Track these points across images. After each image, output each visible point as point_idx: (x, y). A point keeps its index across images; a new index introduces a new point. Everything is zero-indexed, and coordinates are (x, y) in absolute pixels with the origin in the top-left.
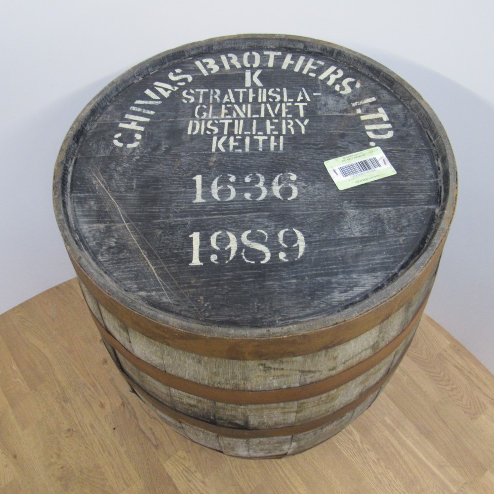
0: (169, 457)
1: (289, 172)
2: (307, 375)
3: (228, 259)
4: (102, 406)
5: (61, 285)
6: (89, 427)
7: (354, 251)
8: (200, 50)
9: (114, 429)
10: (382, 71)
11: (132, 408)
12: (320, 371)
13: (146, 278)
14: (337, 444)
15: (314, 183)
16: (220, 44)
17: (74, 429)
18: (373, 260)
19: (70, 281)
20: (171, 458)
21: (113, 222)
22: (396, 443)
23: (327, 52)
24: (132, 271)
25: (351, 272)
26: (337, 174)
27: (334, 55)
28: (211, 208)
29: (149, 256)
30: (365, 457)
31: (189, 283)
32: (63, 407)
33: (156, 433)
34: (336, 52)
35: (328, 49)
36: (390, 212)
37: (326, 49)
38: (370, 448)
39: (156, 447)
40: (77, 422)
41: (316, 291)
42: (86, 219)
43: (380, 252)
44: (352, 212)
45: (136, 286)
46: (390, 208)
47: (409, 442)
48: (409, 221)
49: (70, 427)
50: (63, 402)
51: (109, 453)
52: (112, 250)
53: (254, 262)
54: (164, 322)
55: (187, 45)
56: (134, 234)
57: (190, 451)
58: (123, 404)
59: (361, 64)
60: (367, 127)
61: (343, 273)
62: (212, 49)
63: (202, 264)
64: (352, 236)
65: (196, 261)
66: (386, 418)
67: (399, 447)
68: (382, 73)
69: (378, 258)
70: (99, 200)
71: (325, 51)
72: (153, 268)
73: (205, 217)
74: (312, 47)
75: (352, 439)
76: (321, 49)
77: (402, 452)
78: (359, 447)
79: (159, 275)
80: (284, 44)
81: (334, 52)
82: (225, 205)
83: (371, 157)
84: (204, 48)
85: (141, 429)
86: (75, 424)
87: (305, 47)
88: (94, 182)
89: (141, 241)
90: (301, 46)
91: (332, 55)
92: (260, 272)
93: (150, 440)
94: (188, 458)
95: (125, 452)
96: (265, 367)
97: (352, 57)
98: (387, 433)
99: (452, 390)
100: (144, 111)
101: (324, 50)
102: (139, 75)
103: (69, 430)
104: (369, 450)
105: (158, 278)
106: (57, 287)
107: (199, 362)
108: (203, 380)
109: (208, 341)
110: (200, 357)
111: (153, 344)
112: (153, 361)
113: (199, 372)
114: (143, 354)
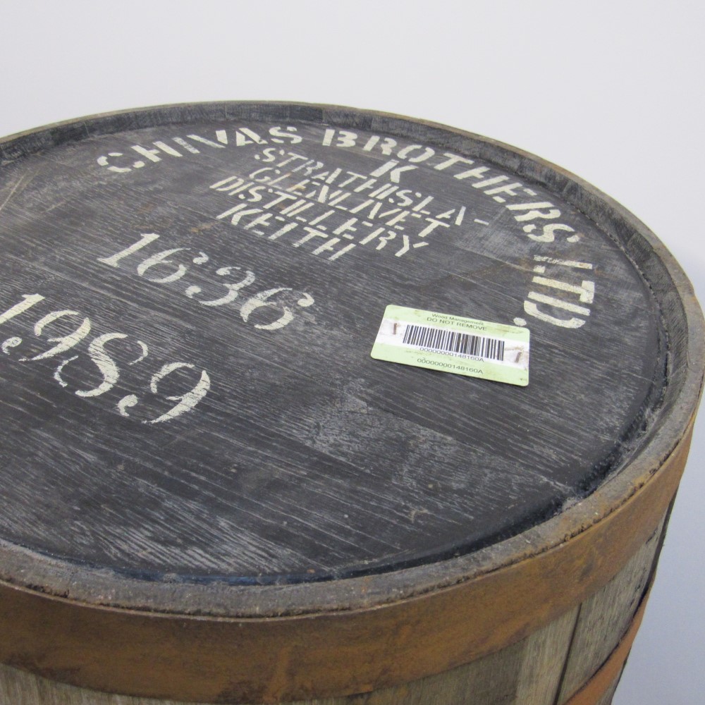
1: (307, 292)
3: (32, 356)
7: (280, 472)
8: (350, 120)
10: (636, 231)
15: (333, 325)
16: (384, 122)
18: (301, 514)
23: (554, 182)
25: (225, 510)
26: (395, 333)
27: (565, 190)
34: (569, 184)
35: (558, 178)
36: (442, 444)
37: (555, 177)
41: (106, 501)
43: (336, 508)
44: (356, 404)
46: (450, 438)
48: (473, 484)
53: (64, 385)
59: (604, 214)
60: (532, 295)
61: (208, 501)
62: (370, 126)
64: (308, 443)
68: (634, 236)
69: (318, 519)
71: (552, 181)
73: (84, 284)
74: (533, 169)
76: (546, 177)
80: (489, 153)
81: (566, 183)
83: (496, 337)
84: (357, 120)
87: (521, 167)
88: (9, 183)
90: (514, 164)
91: (561, 190)
92: (55, 406)
97: (593, 199)
100: (188, 147)
101: (550, 179)
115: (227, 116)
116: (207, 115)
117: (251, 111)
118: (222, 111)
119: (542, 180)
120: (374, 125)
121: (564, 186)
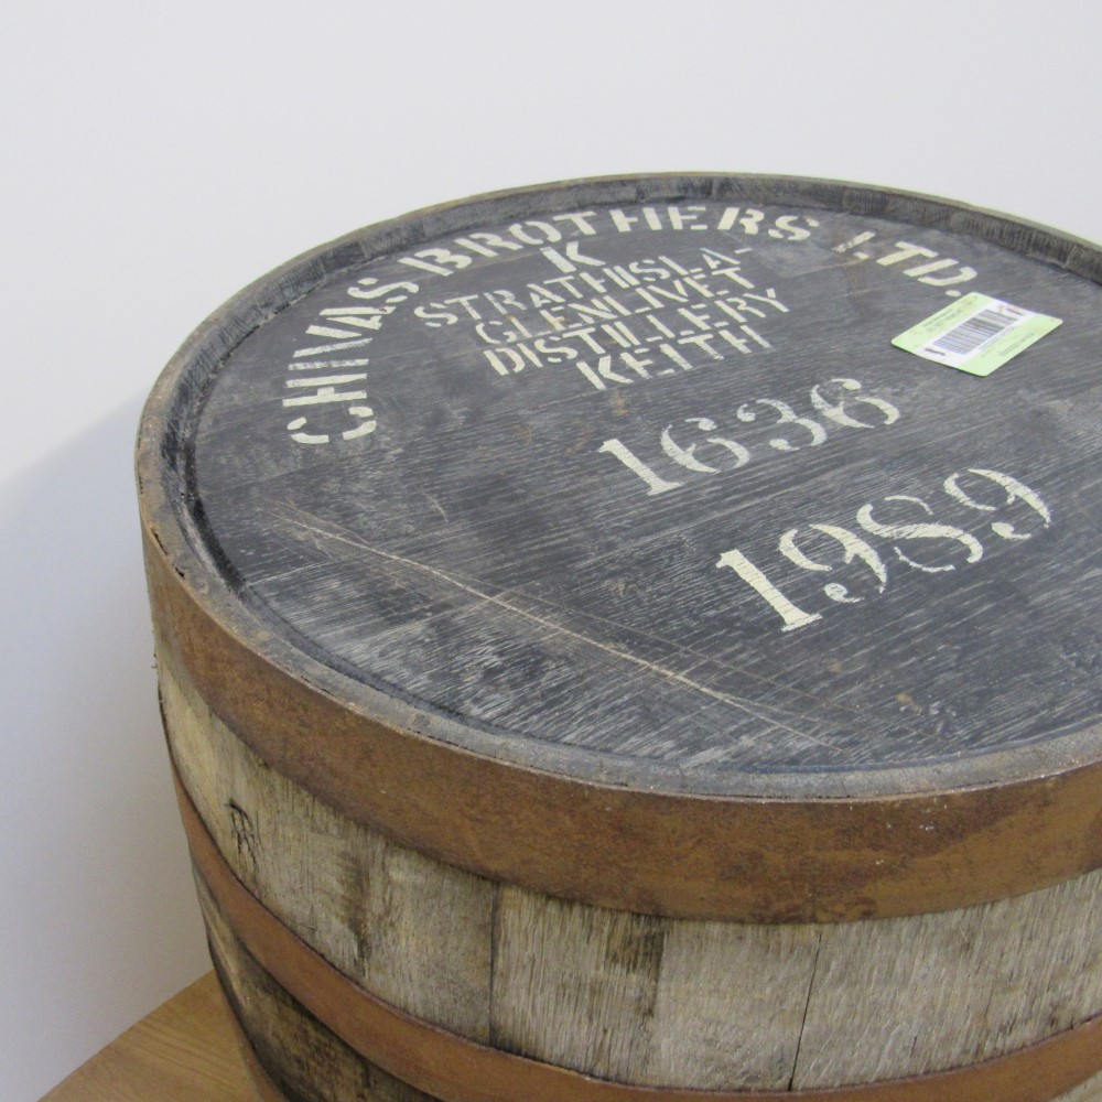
3: (878, 582)
8: (396, 239)
10: (844, 189)
13: (680, 709)
15: (909, 382)
16: (438, 220)
21: (446, 606)
23: (694, 189)
24: (620, 708)
26: (944, 354)
27: (714, 192)
28: (710, 493)
29: (640, 652)
31: (828, 675)
34: (716, 185)
35: (697, 183)
37: (692, 183)
42: (341, 630)
44: (1058, 405)
45: (669, 744)
52: (502, 678)
53: (951, 567)
54: (883, 790)
55: (361, 231)
56: (544, 614)
60: (912, 273)
62: (423, 235)
63: (817, 616)
65: (795, 617)
68: (846, 195)
70: (348, 571)
71: (690, 190)
72: (680, 677)
73: (716, 515)
74: (657, 189)
76: (679, 190)
79: (716, 689)
80: (589, 195)
81: (711, 184)
82: (745, 476)
83: (979, 311)
84: (404, 234)
87: (640, 193)
88: (300, 536)
89: (579, 624)
90: (629, 193)
91: (709, 193)
92: (990, 582)
97: (759, 183)
100: (335, 364)
101: (686, 189)
102: (266, 306)
105: (720, 696)
107: (968, 947)
108: (946, 1041)
109: (1046, 803)
110: (980, 916)
111: (783, 954)
112: (744, 1058)
113: (945, 1005)
114: (703, 1049)
115: (263, 311)
116: (244, 322)
117: (282, 288)
118: (254, 307)
119: (677, 194)
120: (428, 231)
121: (711, 187)
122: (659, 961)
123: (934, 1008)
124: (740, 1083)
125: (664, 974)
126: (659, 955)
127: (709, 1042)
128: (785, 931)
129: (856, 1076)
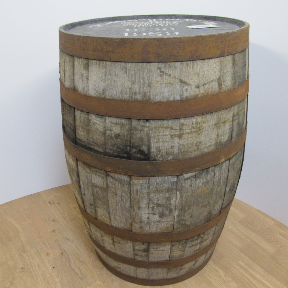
0: (90, 285)
2: (184, 87)
4: (48, 254)
5: (33, 194)
6: (36, 266)
9: (54, 267)
11: (68, 256)
12: (191, 85)
14: (208, 277)
17: (26, 267)
19: (39, 192)
20: (91, 286)
22: (249, 277)
30: (229, 285)
32: (21, 255)
33: (82, 271)
37: (185, 16)
38: (231, 280)
39: (81, 279)
40: (29, 263)
47: (258, 276)
49: (24, 266)
50: (22, 252)
51: (48, 282)
57: (105, 282)
58: (62, 254)
66: (240, 262)
67: (252, 279)
68: (210, 17)
74: (179, 17)
75: (219, 274)
77: (255, 282)
78: (223, 279)
80: (167, 17)
85: (72, 268)
86: (27, 264)
90: (174, 17)
93: (77, 274)
94: (103, 285)
95: (59, 282)
96: (161, 72)
98: (242, 271)
99: (281, 247)
103: (22, 268)
104: (230, 281)
106: (31, 195)
107: (126, 71)
108: (126, 92)
109: (132, 44)
110: (127, 65)
111: (102, 68)
112: (99, 89)
113: (125, 84)
114: (94, 87)
122: (88, 68)
123: (123, 84)
124: (99, 95)
125: (89, 71)
126: (88, 67)
127: (95, 86)
128: (101, 62)
129: (114, 97)
